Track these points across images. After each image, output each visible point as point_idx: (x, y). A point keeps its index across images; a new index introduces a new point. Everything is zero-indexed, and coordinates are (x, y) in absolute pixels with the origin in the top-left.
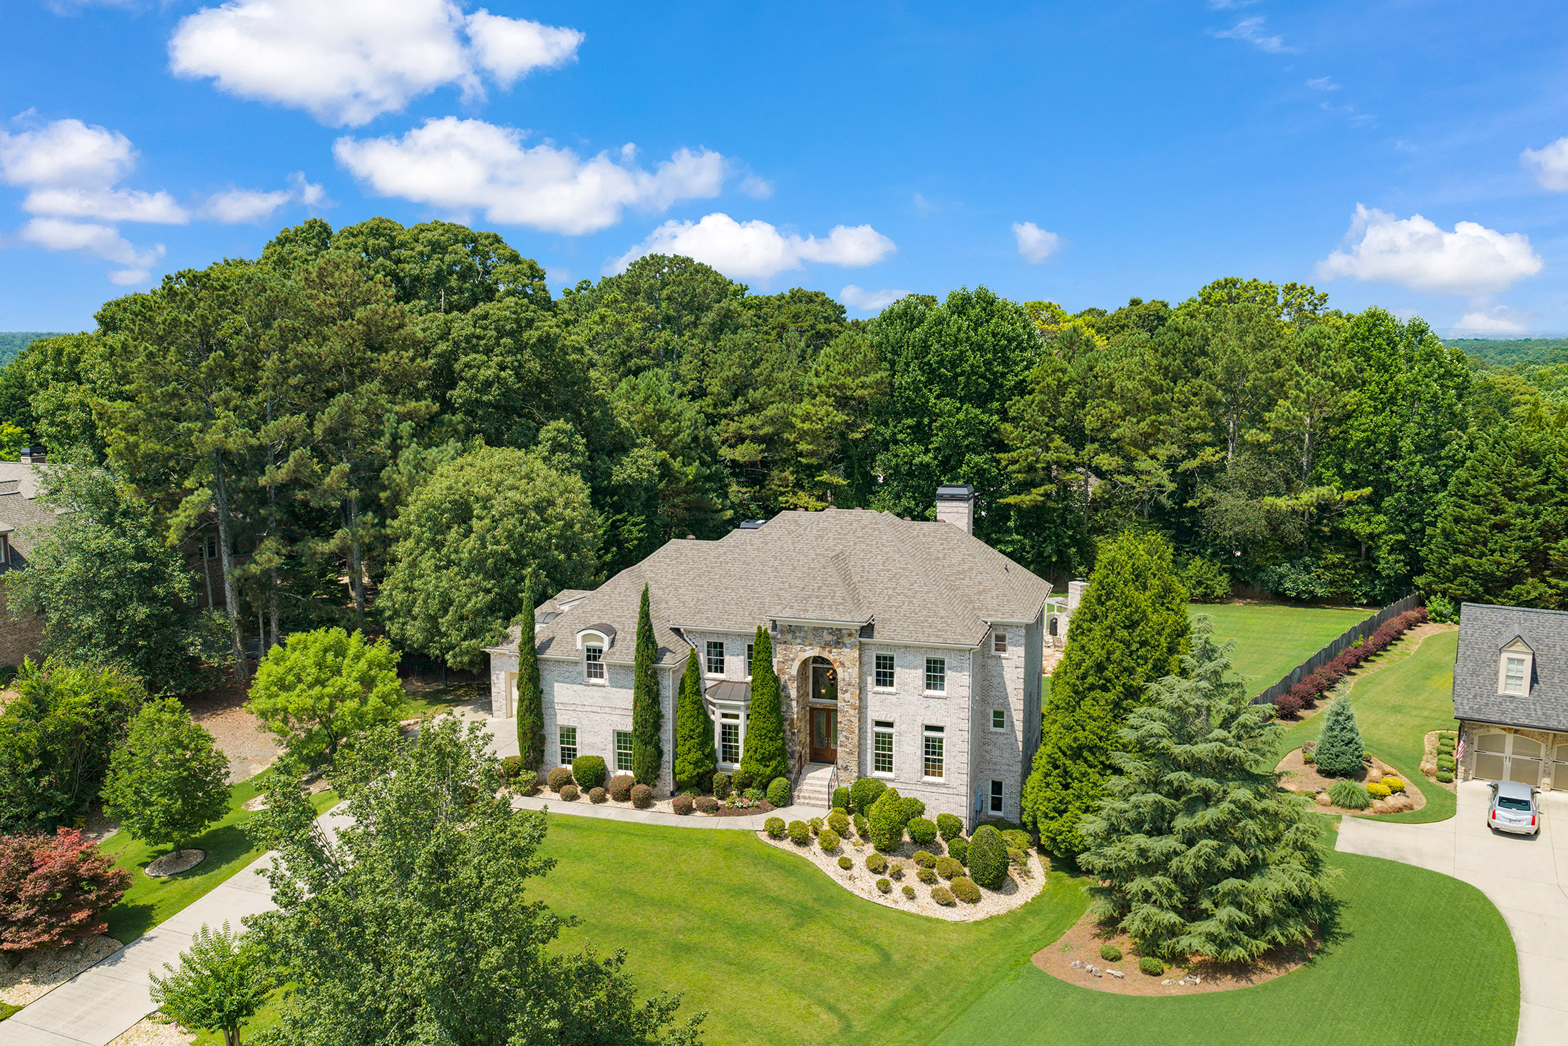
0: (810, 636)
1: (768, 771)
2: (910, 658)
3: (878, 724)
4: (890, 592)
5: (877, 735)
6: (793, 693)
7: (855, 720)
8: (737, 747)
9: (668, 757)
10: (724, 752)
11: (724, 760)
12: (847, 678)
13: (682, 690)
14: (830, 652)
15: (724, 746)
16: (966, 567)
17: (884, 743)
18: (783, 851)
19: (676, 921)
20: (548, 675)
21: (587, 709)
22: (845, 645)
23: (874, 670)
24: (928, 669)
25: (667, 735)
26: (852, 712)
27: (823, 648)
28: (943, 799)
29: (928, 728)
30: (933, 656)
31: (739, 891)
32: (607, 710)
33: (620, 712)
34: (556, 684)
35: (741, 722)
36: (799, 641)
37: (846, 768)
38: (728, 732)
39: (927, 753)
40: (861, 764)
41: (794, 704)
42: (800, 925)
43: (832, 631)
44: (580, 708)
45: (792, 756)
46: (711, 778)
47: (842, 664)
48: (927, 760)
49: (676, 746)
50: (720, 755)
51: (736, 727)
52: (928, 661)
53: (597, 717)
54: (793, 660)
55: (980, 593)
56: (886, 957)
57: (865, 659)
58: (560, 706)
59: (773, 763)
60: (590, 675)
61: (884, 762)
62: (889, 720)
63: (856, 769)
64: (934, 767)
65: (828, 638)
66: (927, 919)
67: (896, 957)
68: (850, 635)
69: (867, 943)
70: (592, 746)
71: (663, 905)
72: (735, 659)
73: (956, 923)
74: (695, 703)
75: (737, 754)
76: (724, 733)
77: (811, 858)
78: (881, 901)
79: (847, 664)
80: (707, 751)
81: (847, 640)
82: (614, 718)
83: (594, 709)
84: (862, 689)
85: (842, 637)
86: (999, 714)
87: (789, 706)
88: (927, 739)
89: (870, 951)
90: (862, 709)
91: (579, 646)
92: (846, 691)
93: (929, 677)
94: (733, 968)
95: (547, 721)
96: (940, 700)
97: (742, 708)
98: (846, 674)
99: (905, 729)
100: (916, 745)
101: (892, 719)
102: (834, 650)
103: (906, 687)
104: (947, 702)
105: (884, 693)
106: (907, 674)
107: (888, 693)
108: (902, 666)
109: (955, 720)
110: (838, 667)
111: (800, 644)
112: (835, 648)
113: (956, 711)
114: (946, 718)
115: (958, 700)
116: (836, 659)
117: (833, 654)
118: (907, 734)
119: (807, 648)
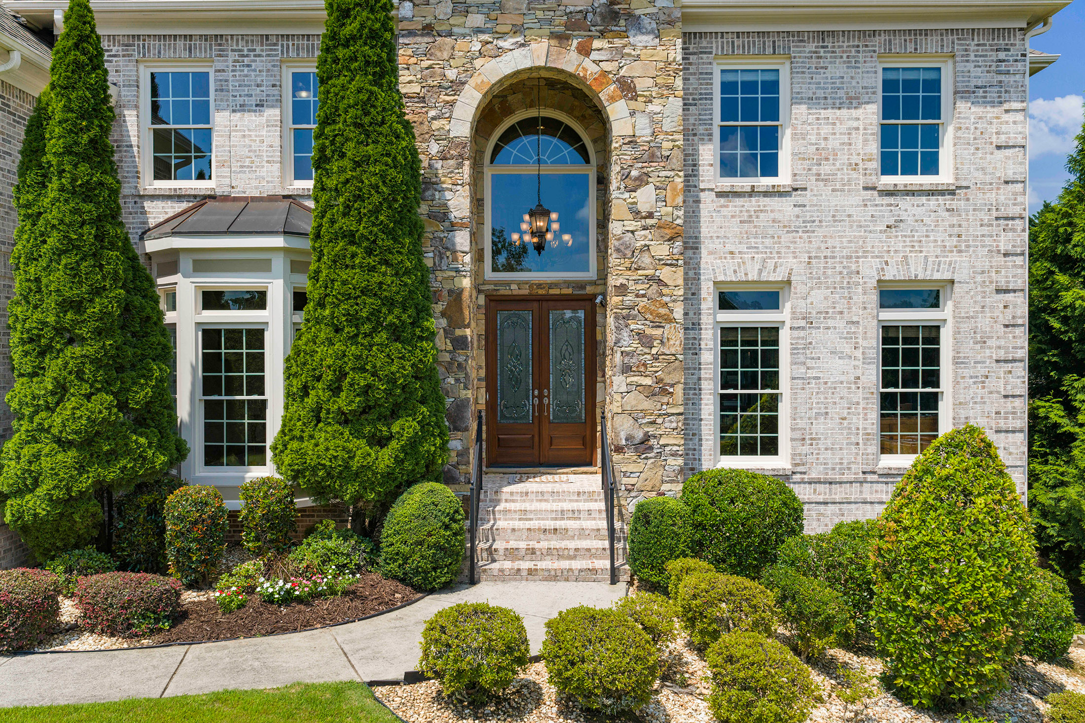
1: (385, 458)
2: (837, 69)
5: (728, 334)
6: (459, 203)
7: (674, 277)
8: (259, 410)
11: (213, 457)
12: (644, 131)
14: (585, 51)
22: (634, 22)
23: (717, 124)
24: (889, 109)
26: (661, 250)
27: (561, 38)
29: (893, 298)
35: (274, 319)
36: (476, 19)
37: (643, 446)
38: (227, 357)
39: (889, 379)
40: (685, 428)
41: (462, 240)
45: (456, 422)
46: (155, 511)
47: (627, 89)
50: (197, 443)
51: (256, 336)
54: (457, 86)
61: (748, 424)
62: (767, 278)
63: (674, 441)
64: (909, 423)
72: (249, 119)
75: (259, 432)
76: (210, 362)
79: (642, 85)
80: (141, 395)
81: (640, 6)
84: (686, 177)
87: (446, 249)
88: (889, 334)
92: (642, 181)
96: (933, 202)
97: (279, 263)
98: (642, 122)
99: (822, 307)
100: (858, 354)
101: (779, 276)
102: (596, 44)
103: (825, 169)
104: (955, 204)
105: (752, 193)
106: (826, 130)
107: (766, 194)
108: (811, 101)
109: (983, 263)
110: (612, 99)
111: (478, 31)
112: (602, 35)
113: (985, 230)
114: (954, 257)
115: (992, 196)
116: (605, 73)
117: (594, 56)
118: (830, 323)
119: (506, 44)
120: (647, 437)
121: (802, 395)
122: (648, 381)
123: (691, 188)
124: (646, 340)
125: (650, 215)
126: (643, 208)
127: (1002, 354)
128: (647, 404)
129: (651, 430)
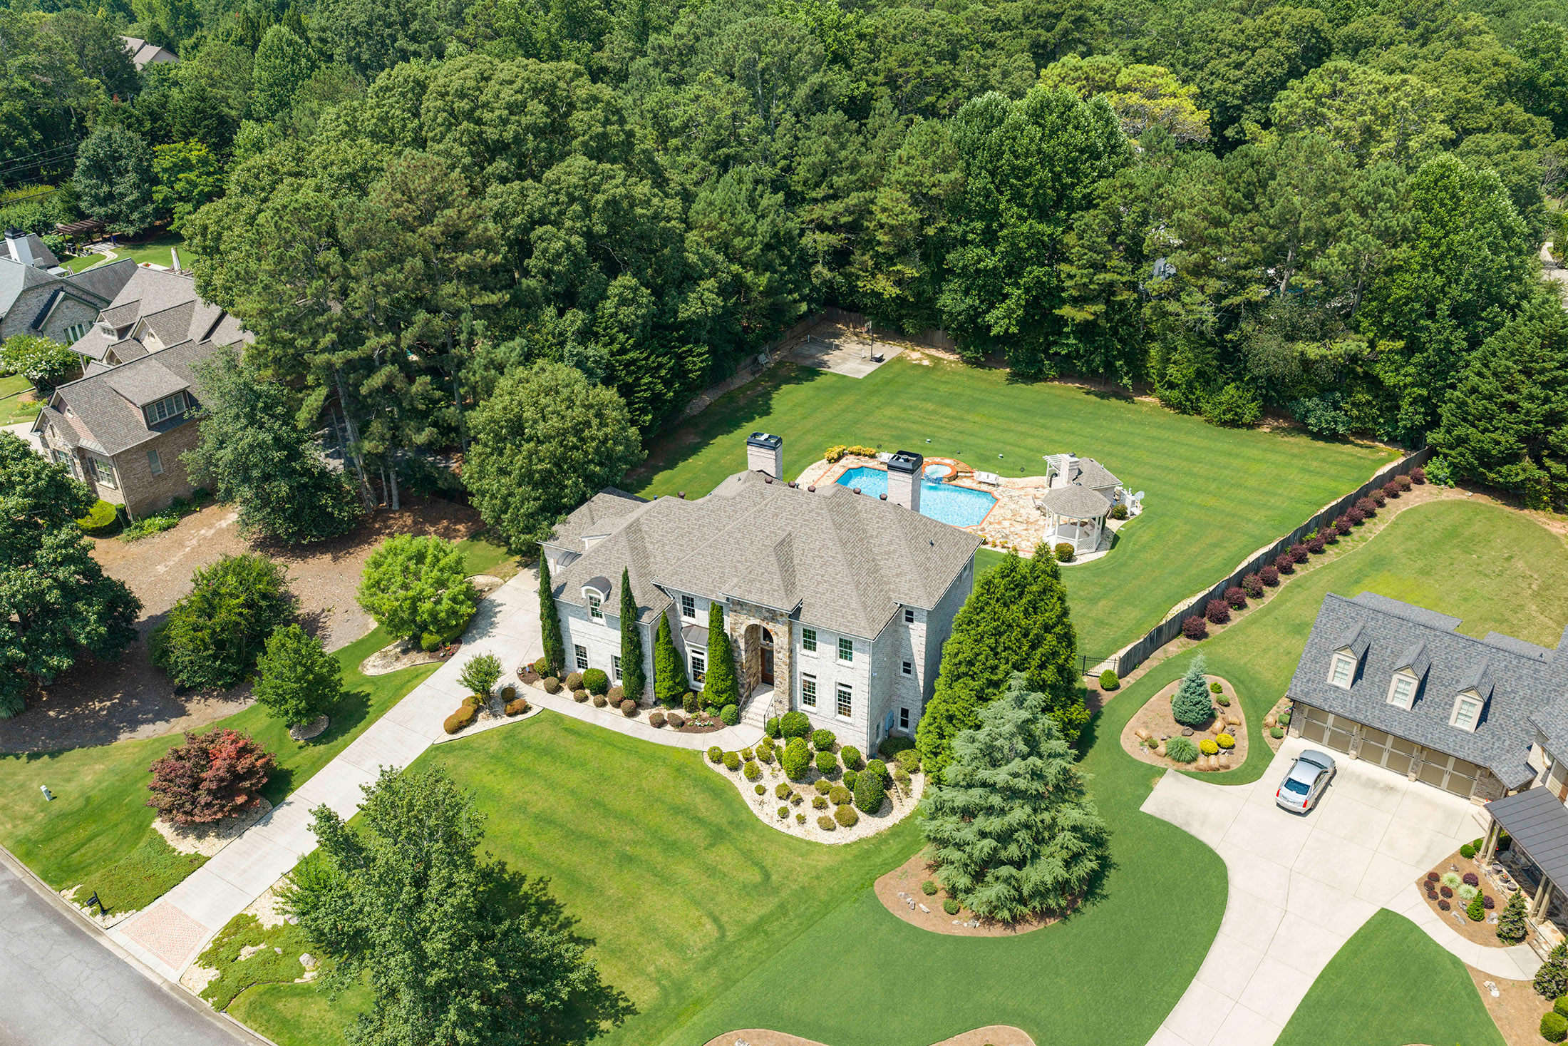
0: (753, 611)
1: (722, 700)
2: (827, 636)
3: (805, 675)
4: (819, 578)
5: (804, 682)
6: (742, 646)
7: (787, 672)
8: (703, 674)
9: (650, 680)
10: (695, 675)
11: (694, 678)
12: (780, 643)
13: (657, 639)
14: (768, 624)
15: (694, 671)
16: (892, 548)
17: (810, 688)
18: (718, 775)
19: (628, 834)
20: (563, 613)
21: (593, 638)
22: (778, 622)
23: (802, 639)
24: (841, 646)
25: (648, 666)
26: (784, 666)
27: (763, 620)
28: (851, 733)
30: (844, 638)
31: (676, 810)
32: (605, 641)
33: (613, 644)
34: (570, 619)
35: (705, 658)
36: (745, 612)
37: (780, 702)
38: (698, 664)
39: (840, 700)
40: (791, 700)
41: (743, 654)
42: (712, 845)
43: (769, 611)
44: (587, 636)
45: (743, 686)
47: (777, 634)
48: (840, 704)
49: (655, 674)
51: (702, 661)
52: (841, 641)
53: (599, 643)
54: (739, 624)
55: (898, 575)
56: (767, 876)
57: (794, 631)
58: (573, 632)
59: (725, 696)
60: (593, 616)
61: (809, 700)
63: (788, 699)
64: (845, 710)
65: (767, 614)
66: (808, 843)
67: (774, 878)
68: (782, 616)
69: (756, 864)
70: (598, 662)
71: (624, 818)
72: (701, 613)
73: (830, 846)
74: (666, 650)
76: (694, 663)
77: (737, 783)
78: (778, 826)
79: (780, 634)
81: (779, 619)
82: (610, 647)
83: (597, 639)
84: (791, 651)
85: (776, 616)
86: (906, 664)
88: (840, 691)
89: (757, 871)
90: (792, 666)
91: (584, 596)
92: (779, 652)
93: (841, 651)
94: (658, 879)
95: (565, 640)
96: (849, 668)
97: (706, 649)
98: (780, 641)
99: (824, 682)
100: (832, 694)
102: (770, 624)
103: (825, 654)
104: (854, 670)
105: (809, 655)
106: (825, 645)
107: (812, 656)
108: (822, 639)
109: (859, 684)
110: (773, 635)
111: (746, 614)
112: (771, 622)
113: (860, 677)
114: (853, 681)
115: (862, 671)
116: (772, 630)
117: (770, 626)
118: (825, 687)
119: (751, 618)
121: (819, 697)
123: (793, 651)
124: (781, 683)
125: (782, 659)
126: (780, 658)
127: (862, 704)
128: (781, 695)
129: (782, 699)
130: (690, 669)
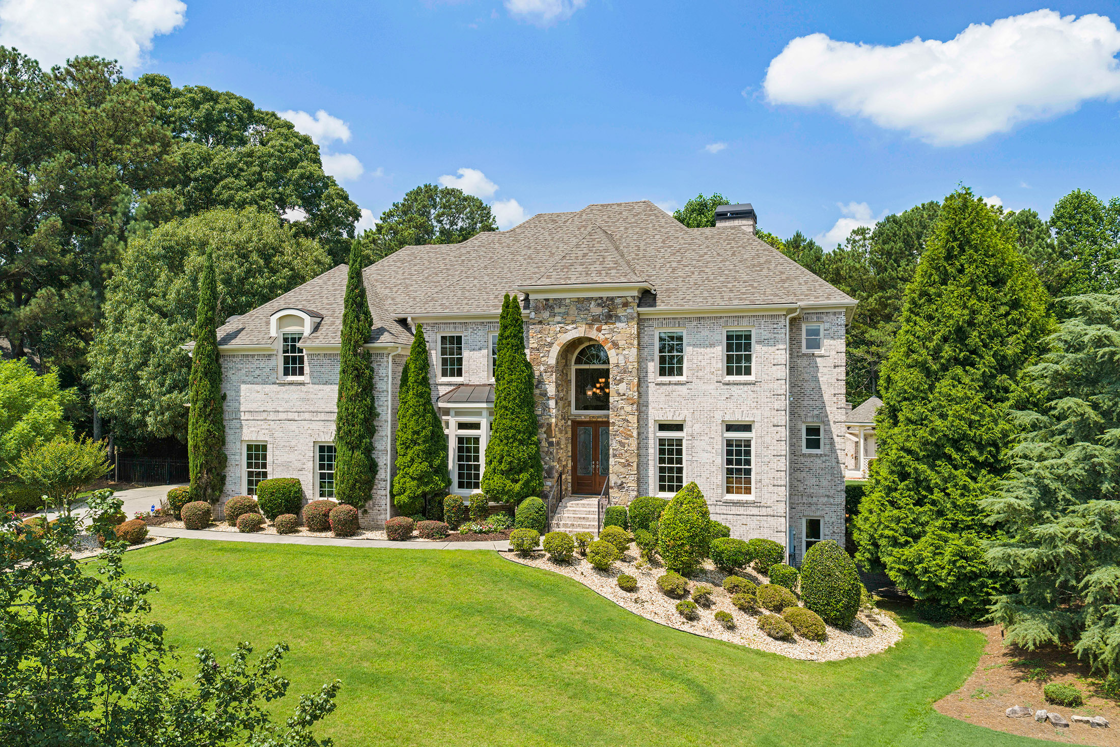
0: (573, 310)
1: (517, 487)
2: (705, 333)
3: (663, 427)
4: (674, 265)
5: (662, 442)
6: (551, 390)
7: (633, 419)
8: (477, 468)
9: (384, 473)
10: (460, 476)
11: (461, 485)
12: (622, 362)
13: (404, 380)
14: (599, 330)
15: (461, 467)
17: (671, 452)
18: (538, 569)
19: (363, 644)
20: (233, 373)
21: (282, 416)
22: (618, 318)
23: (657, 355)
24: (729, 347)
25: (384, 442)
26: (628, 408)
27: (590, 325)
28: (753, 523)
29: (730, 428)
30: (736, 328)
31: (467, 611)
32: (307, 416)
33: (322, 417)
34: (243, 387)
35: (483, 434)
36: (558, 319)
37: (621, 486)
38: (467, 448)
39: (729, 462)
40: (641, 481)
41: (552, 403)
42: (562, 651)
43: (601, 301)
44: (272, 416)
45: (549, 475)
46: (441, 503)
47: (615, 345)
48: (730, 471)
49: (394, 457)
50: (455, 480)
51: (477, 440)
52: (729, 337)
53: (293, 426)
54: (551, 345)
56: (707, 697)
57: (645, 339)
58: (247, 416)
59: (524, 476)
60: (286, 373)
61: (671, 479)
62: (677, 419)
63: (633, 485)
64: (739, 481)
65: (596, 310)
66: (758, 653)
67: (722, 697)
68: (626, 305)
69: (673, 677)
70: (287, 466)
72: (476, 354)
73: (801, 662)
74: (421, 395)
75: (477, 476)
76: (460, 449)
77: (577, 578)
78: (686, 628)
79: (621, 343)
80: (437, 462)
81: (621, 312)
82: (315, 426)
83: (291, 416)
84: (641, 378)
85: (615, 308)
86: (813, 431)
87: (546, 408)
88: (729, 443)
89: (679, 687)
90: (641, 406)
91: (273, 332)
92: (621, 381)
93: (729, 359)
94: (448, 707)
95: (230, 438)
96: (746, 388)
97: (485, 413)
98: (621, 358)
99: (699, 431)
100: (714, 451)
101: (681, 418)
102: (604, 327)
103: (700, 374)
104: (755, 389)
105: (670, 384)
106: (700, 358)
107: (675, 384)
108: (694, 345)
109: (767, 413)
110: (610, 349)
111: (559, 323)
112: (606, 323)
113: (769, 400)
114: (755, 411)
115: (771, 385)
116: (607, 339)
117: (603, 332)
118: (702, 438)
119: (569, 327)
120: (622, 483)
121: (690, 467)
122: (623, 461)
123: (642, 382)
124: (622, 444)
125: (624, 395)
126: (621, 392)
127: (775, 453)
128: (622, 470)
129: (624, 480)
130: (452, 464)
